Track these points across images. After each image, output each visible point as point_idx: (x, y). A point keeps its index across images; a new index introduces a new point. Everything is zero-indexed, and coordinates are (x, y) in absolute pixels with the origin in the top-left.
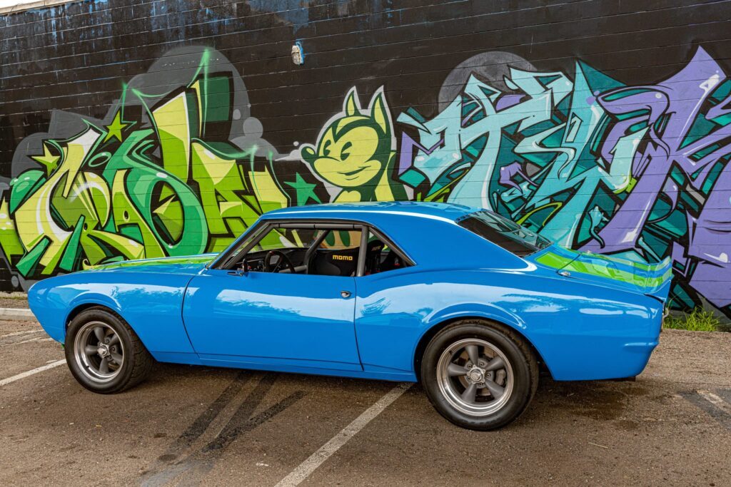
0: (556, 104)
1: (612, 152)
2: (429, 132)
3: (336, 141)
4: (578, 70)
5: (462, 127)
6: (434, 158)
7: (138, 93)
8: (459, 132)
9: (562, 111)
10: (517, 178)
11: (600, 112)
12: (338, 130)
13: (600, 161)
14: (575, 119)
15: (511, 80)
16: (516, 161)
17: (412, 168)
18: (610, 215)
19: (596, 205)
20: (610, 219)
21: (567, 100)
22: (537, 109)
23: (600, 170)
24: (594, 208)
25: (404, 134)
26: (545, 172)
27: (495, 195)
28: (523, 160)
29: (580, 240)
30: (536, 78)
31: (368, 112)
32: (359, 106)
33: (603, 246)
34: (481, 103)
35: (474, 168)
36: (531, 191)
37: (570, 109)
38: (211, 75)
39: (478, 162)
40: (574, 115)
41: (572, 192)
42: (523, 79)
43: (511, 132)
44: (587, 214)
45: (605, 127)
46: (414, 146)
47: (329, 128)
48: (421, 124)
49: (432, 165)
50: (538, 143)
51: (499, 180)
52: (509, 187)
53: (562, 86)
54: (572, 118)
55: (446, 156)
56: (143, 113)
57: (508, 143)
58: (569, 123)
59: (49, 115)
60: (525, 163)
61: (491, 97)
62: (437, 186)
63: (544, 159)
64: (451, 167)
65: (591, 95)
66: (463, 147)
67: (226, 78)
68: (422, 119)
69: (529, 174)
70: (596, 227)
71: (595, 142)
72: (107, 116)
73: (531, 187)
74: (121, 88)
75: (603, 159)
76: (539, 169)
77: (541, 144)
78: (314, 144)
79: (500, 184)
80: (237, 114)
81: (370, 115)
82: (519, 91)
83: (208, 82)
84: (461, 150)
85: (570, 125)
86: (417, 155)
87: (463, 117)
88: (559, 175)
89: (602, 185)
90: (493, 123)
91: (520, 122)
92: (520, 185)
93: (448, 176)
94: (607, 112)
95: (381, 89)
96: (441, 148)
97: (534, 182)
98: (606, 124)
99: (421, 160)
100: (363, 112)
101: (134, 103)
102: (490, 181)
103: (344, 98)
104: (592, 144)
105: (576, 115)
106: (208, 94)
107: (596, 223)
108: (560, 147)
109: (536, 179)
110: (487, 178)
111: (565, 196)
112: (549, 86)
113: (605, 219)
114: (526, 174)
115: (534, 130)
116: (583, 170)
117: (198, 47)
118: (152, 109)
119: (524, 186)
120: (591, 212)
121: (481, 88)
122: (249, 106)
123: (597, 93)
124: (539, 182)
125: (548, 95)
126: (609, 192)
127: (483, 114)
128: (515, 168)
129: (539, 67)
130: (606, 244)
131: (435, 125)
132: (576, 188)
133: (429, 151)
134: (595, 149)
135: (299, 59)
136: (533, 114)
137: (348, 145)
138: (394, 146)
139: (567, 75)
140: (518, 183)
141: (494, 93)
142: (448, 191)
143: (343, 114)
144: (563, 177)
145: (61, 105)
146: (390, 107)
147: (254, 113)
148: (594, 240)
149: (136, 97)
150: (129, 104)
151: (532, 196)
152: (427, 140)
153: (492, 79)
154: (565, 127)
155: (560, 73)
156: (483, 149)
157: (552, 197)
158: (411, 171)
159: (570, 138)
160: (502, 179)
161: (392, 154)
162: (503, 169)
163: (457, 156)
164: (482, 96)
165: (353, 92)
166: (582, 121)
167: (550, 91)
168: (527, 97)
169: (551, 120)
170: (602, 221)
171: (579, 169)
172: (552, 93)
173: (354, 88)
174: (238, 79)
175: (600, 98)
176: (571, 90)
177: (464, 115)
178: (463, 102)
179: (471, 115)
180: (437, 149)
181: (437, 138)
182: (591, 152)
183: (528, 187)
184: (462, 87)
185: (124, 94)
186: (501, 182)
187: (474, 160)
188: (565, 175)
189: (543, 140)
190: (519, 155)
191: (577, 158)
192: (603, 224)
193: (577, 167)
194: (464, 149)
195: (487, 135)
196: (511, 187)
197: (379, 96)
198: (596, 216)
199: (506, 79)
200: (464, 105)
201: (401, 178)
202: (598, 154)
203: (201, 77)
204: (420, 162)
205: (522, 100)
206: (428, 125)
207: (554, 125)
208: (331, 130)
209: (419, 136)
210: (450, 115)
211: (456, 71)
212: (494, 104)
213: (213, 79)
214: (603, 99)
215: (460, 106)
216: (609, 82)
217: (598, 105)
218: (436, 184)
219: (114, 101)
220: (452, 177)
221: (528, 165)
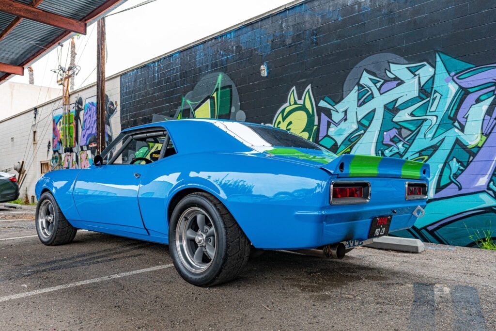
0: (422, 85)
1: (465, 117)
2: (337, 112)
3: (283, 121)
4: (438, 59)
5: (358, 106)
6: (341, 129)
7: (189, 102)
8: (356, 110)
9: (427, 90)
10: (396, 139)
11: (455, 88)
12: (285, 114)
13: (456, 124)
14: (437, 94)
15: (390, 71)
16: (394, 128)
17: (327, 136)
18: (465, 164)
19: (454, 157)
20: (466, 167)
21: (430, 82)
22: (409, 89)
23: (456, 130)
24: (452, 160)
25: (322, 114)
26: (415, 134)
27: (380, 152)
28: (399, 127)
29: (442, 184)
30: (408, 68)
31: (301, 102)
32: (296, 99)
33: (460, 189)
34: (370, 89)
35: (366, 133)
36: (405, 148)
37: (432, 88)
38: (222, 88)
39: (369, 130)
40: (436, 92)
41: (435, 148)
42: (399, 70)
43: (391, 108)
44: (447, 164)
45: (459, 98)
46: (328, 121)
47: (280, 113)
48: (333, 106)
49: (339, 133)
50: (409, 114)
51: (382, 142)
52: (389, 146)
53: (426, 72)
54: (434, 94)
55: (348, 127)
56: (191, 112)
57: (389, 115)
58: (432, 98)
59: (152, 117)
60: (401, 129)
61: (377, 85)
62: (343, 147)
63: (414, 125)
64: (351, 134)
65: (448, 76)
66: (358, 120)
67: (228, 89)
68: (333, 103)
69: (404, 136)
70: (454, 174)
71: (452, 110)
72: (175, 115)
73: (405, 145)
74: (181, 99)
75: (459, 122)
76: (410, 132)
77: (412, 115)
78: (272, 124)
79: (383, 144)
80: (233, 110)
81: (302, 103)
82: (396, 79)
83: (221, 93)
84: (357, 122)
85: (433, 99)
86: (330, 127)
87: (359, 100)
88: (425, 136)
89: (458, 142)
90: (379, 102)
91: (396, 100)
92: (397, 144)
93: (349, 140)
94: (460, 87)
95: (309, 87)
96: (345, 121)
97: (407, 141)
98: (460, 96)
99: (332, 130)
100: (298, 102)
101: (187, 107)
102: (377, 142)
103: (288, 94)
104: (450, 111)
105: (437, 92)
106: (220, 99)
107: (454, 170)
108: (426, 115)
109: (409, 140)
110: (375, 140)
111: (429, 152)
112: (416, 73)
113: (462, 168)
114: (401, 137)
115: (406, 104)
116: (444, 131)
117: (217, 73)
118: (194, 110)
119: (400, 145)
120: (450, 163)
121: (370, 79)
122: (239, 104)
123: (453, 74)
124: (410, 141)
125: (416, 79)
126: (464, 147)
127: (372, 96)
128: (394, 132)
129: (410, 60)
130: (463, 187)
131: (341, 107)
132: (438, 145)
133: (337, 124)
134: (452, 116)
135: (264, 73)
136: (406, 93)
137: (290, 123)
138: (316, 123)
139: (430, 64)
140: (396, 143)
141: (379, 81)
142: (349, 150)
143: (288, 104)
144: (428, 137)
145: (156, 111)
146: (314, 97)
147: (241, 108)
148: (453, 184)
149: (188, 104)
150: (185, 108)
151: (405, 152)
152: (336, 117)
153: (377, 72)
154: (429, 101)
155: (425, 63)
156: (372, 120)
157: (420, 153)
158: (326, 138)
159: (433, 109)
160: (384, 140)
161: (315, 127)
162: (385, 133)
163: (355, 126)
164: (371, 84)
165: (293, 90)
166: (442, 95)
167: (417, 77)
168: (401, 82)
169: (419, 96)
170: (459, 169)
171: (440, 131)
172: (419, 78)
173: (294, 88)
174: (234, 88)
175: (455, 78)
176: (433, 74)
177: (359, 98)
178: (358, 90)
179: (364, 98)
180: (343, 122)
181: (342, 115)
182: (449, 117)
183: (403, 145)
184: (358, 79)
185: (183, 104)
186: (384, 143)
187: (366, 128)
188: (430, 136)
189: (413, 111)
190: (396, 123)
191: (438, 123)
192: (460, 172)
193: (439, 129)
194: (360, 121)
195: (374, 111)
196: (391, 146)
197: (308, 91)
198: (454, 165)
199: (387, 71)
200: (359, 91)
201: (320, 143)
202: (454, 119)
203: (217, 90)
204: (331, 132)
205: (398, 85)
206: (337, 107)
207: (421, 100)
208: (281, 115)
209: (331, 114)
210: (351, 99)
211: (354, 70)
212: (379, 89)
213: (223, 90)
214: (457, 78)
215: (357, 93)
216: (462, 65)
217: (454, 83)
218: (342, 146)
219: (178, 107)
220: (352, 140)
221: (403, 129)
